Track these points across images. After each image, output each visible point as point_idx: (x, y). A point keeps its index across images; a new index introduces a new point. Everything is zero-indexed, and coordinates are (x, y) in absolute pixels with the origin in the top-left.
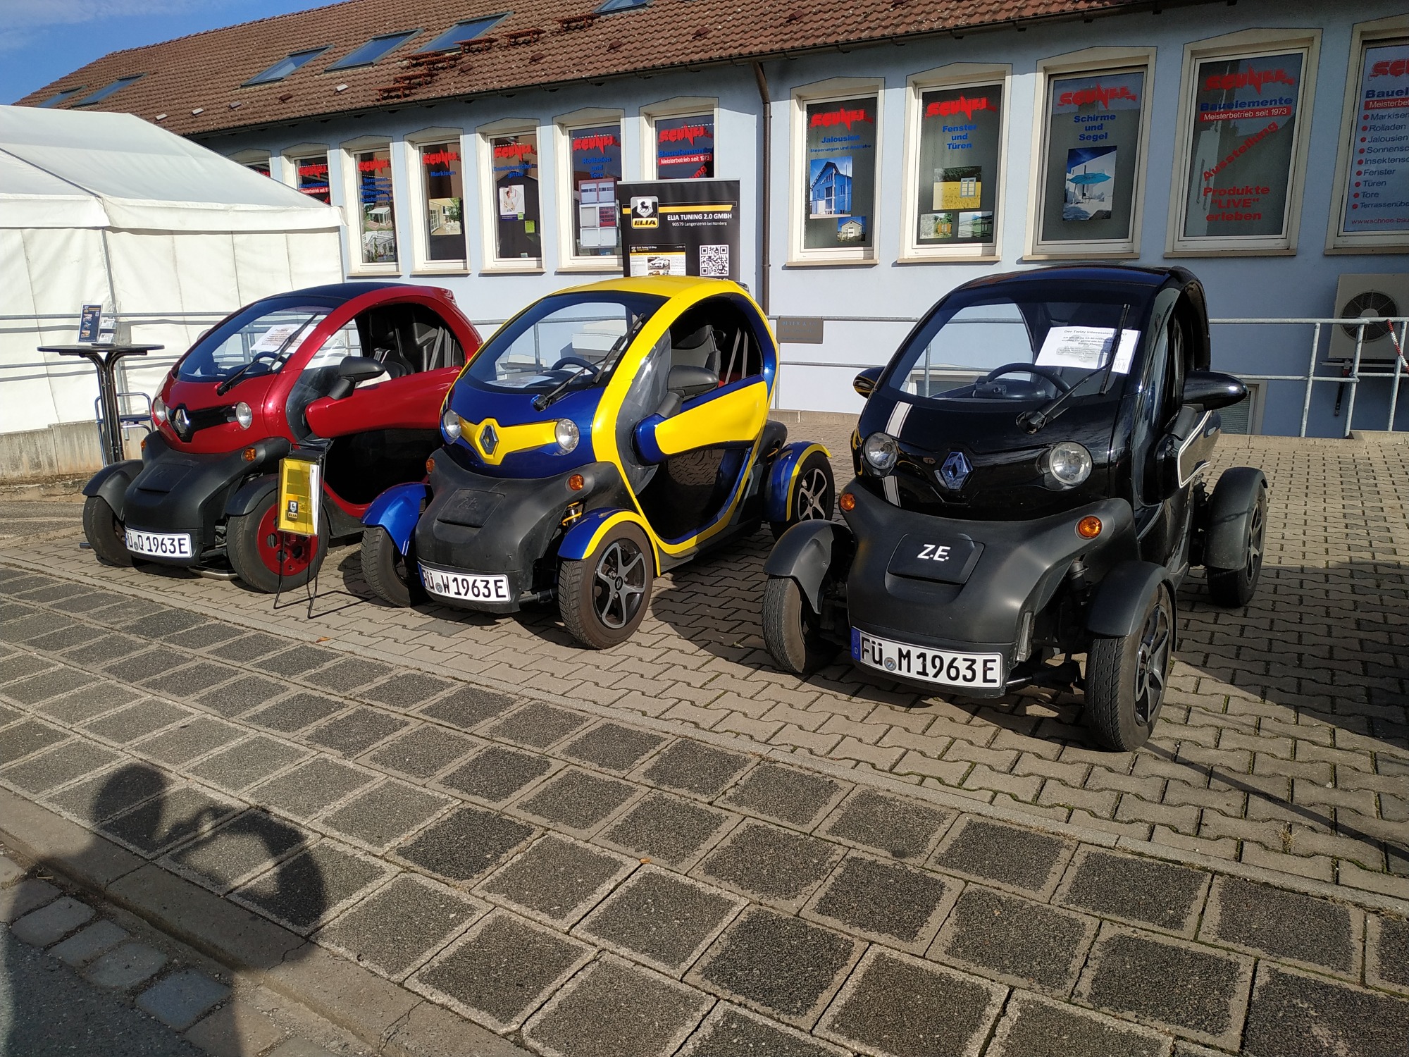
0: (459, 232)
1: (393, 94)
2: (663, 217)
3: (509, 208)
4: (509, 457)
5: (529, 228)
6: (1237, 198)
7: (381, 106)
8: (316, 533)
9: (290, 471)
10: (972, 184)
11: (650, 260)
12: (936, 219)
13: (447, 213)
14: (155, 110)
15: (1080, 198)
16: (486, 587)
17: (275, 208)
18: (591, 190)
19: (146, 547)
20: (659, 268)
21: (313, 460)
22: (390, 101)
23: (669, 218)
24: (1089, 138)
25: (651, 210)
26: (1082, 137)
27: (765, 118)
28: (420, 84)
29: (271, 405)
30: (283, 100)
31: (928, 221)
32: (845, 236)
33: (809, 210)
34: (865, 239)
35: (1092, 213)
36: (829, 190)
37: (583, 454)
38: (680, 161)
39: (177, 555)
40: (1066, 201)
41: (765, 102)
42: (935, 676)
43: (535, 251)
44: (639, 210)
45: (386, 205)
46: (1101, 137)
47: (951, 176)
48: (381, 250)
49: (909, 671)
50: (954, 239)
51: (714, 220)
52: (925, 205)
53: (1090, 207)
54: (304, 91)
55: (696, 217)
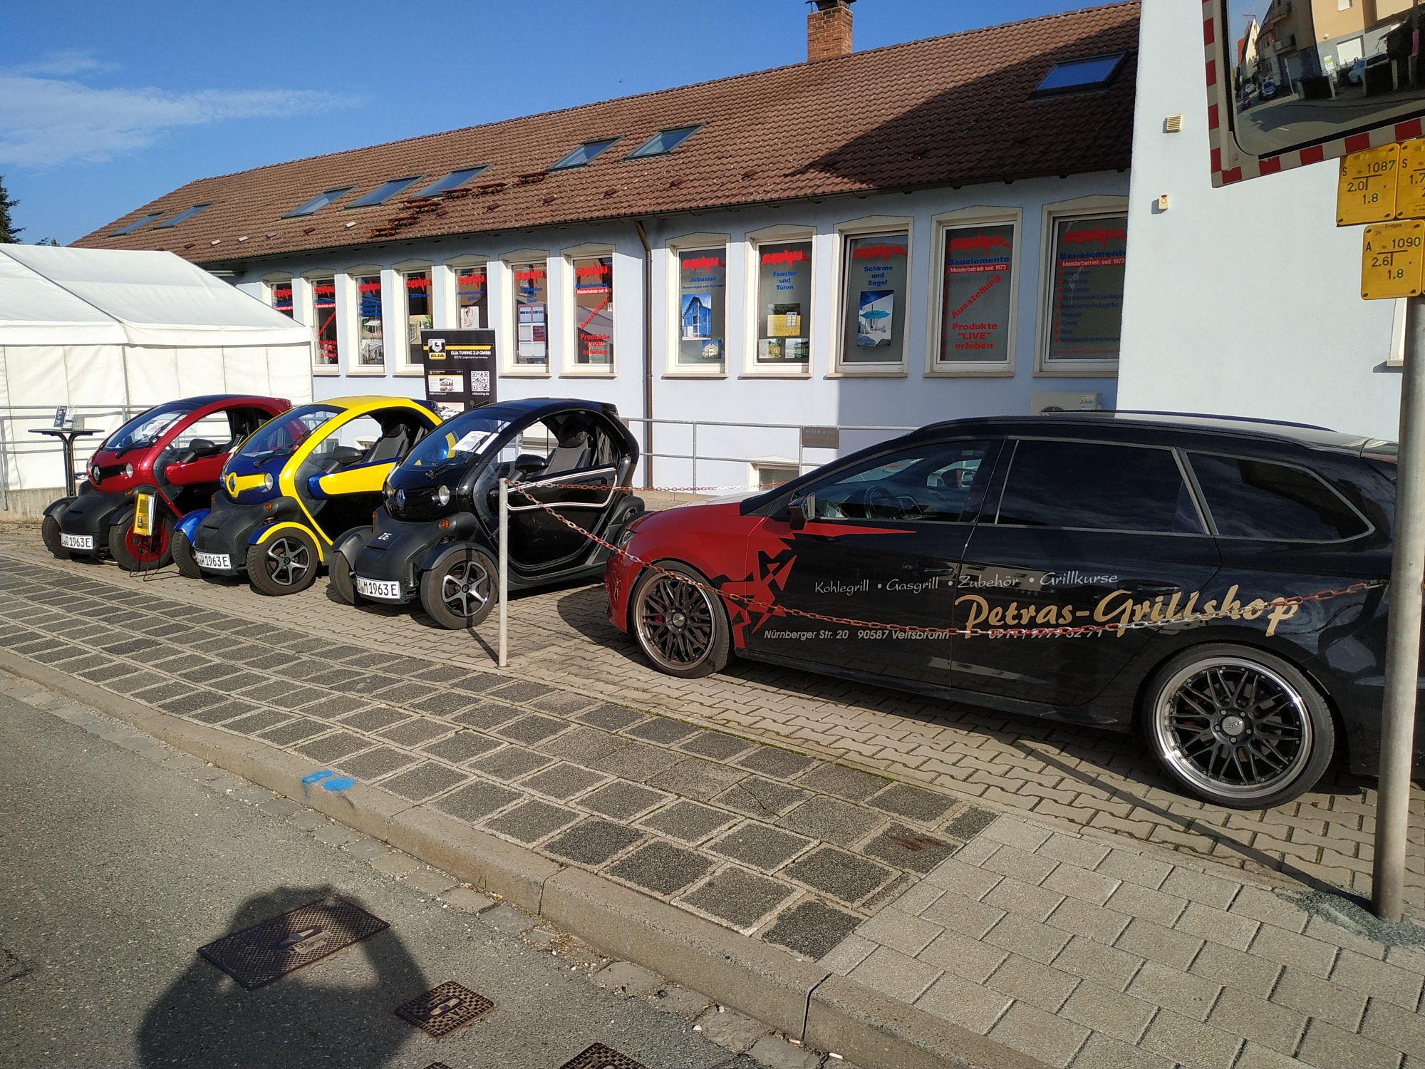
1: (383, 233)
2: (448, 352)
3: (468, 323)
4: (241, 493)
6: (975, 331)
7: (372, 242)
8: (149, 534)
9: (141, 501)
10: (794, 317)
11: (441, 380)
12: (770, 343)
13: (423, 327)
15: (869, 329)
16: (219, 561)
18: (527, 313)
19: (70, 543)
20: (447, 385)
21: (151, 494)
22: (379, 239)
23: (452, 353)
24: (874, 283)
25: (441, 348)
26: (870, 283)
27: (647, 262)
28: (405, 225)
29: (146, 465)
30: (307, 232)
31: (764, 343)
32: (706, 354)
33: (682, 334)
34: (720, 358)
35: (877, 341)
36: (695, 318)
37: (275, 492)
38: (591, 292)
39: (86, 549)
40: (859, 332)
41: (647, 250)
44: (433, 348)
45: (378, 319)
46: (883, 283)
47: (780, 310)
48: (373, 355)
50: (782, 359)
51: (479, 355)
52: (762, 333)
53: (877, 337)
54: (323, 226)
55: (470, 353)
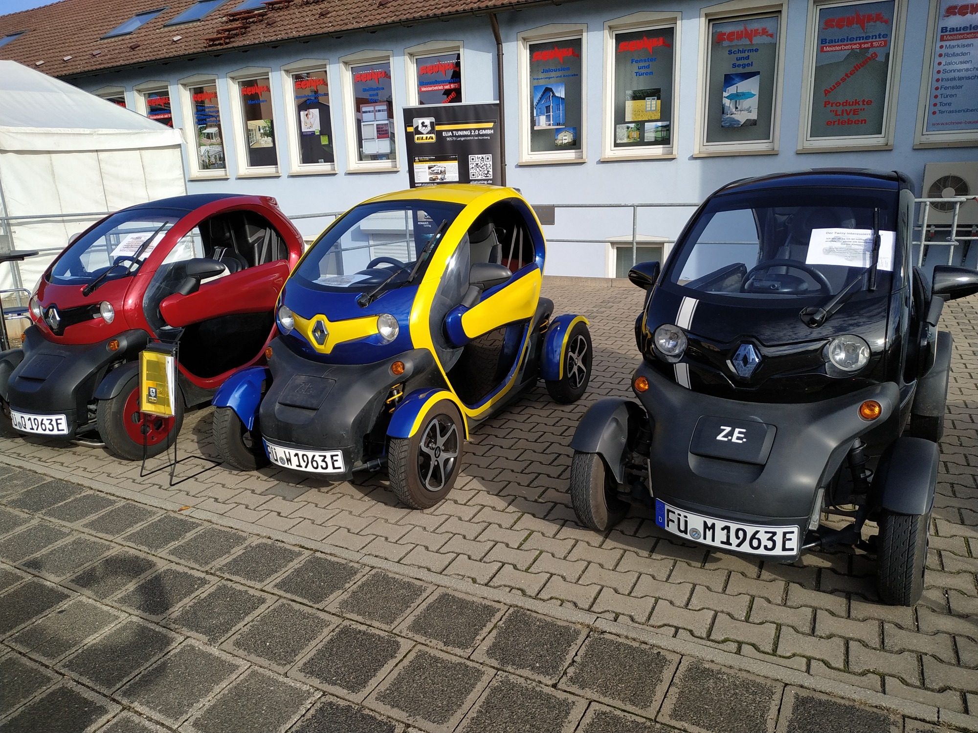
0: (271, 145)
1: (217, 42)
2: (439, 134)
3: (308, 126)
4: (339, 347)
5: (324, 141)
6: (848, 108)
7: (208, 51)
8: (173, 414)
9: (148, 362)
10: (654, 102)
11: (430, 168)
12: (628, 128)
13: (262, 131)
14: (35, 58)
15: (734, 110)
16: (323, 461)
17: (130, 131)
18: (369, 112)
19: (29, 426)
20: (437, 173)
21: (168, 352)
22: (215, 48)
23: (444, 134)
24: (739, 66)
25: (429, 128)
26: (734, 66)
27: (498, 55)
28: (236, 35)
29: (131, 302)
30: (133, 48)
31: (622, 130)
32: (561, 142)
33: (533, 123)
34: (575, 144)
35: (743, 121)
36: (548, 108)
37: (403, 342)
38: (436, 88)
39: (55, 432)
40: (723, 113)
41: (499, 43)
42: (739, 545)
43: (329, 158)
44: (420, 128)
45: (215, 126)
46: (748, 65)
47: (638, 96)
48: (213, 160)
49: (713, 540)
50: (641, 142)
51: (479, 135)
52: (620, 118)
53: (741, 117)
54: (148, 42)
55: (468, 133)
